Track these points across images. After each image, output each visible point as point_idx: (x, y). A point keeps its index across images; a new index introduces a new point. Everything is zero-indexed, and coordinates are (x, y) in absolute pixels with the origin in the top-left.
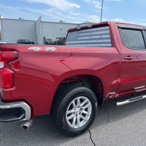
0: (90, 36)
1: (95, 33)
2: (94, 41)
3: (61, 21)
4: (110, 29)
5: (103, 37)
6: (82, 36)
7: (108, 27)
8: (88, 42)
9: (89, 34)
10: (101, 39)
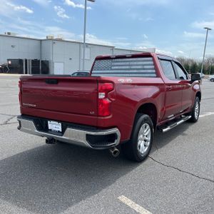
0: (129, 65)
1: (135, 63)
2: (135, 71)
3: (9, 33)
4: (154, 60)
5: (145, 67)
6: (117, 66)
7: (151, 59)
8: (127, 71)
9: (128, 63)
10: (144, 69)
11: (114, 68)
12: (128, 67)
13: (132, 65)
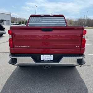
11: (43, 21)
12: (51, 21)
13: (53, 21)
